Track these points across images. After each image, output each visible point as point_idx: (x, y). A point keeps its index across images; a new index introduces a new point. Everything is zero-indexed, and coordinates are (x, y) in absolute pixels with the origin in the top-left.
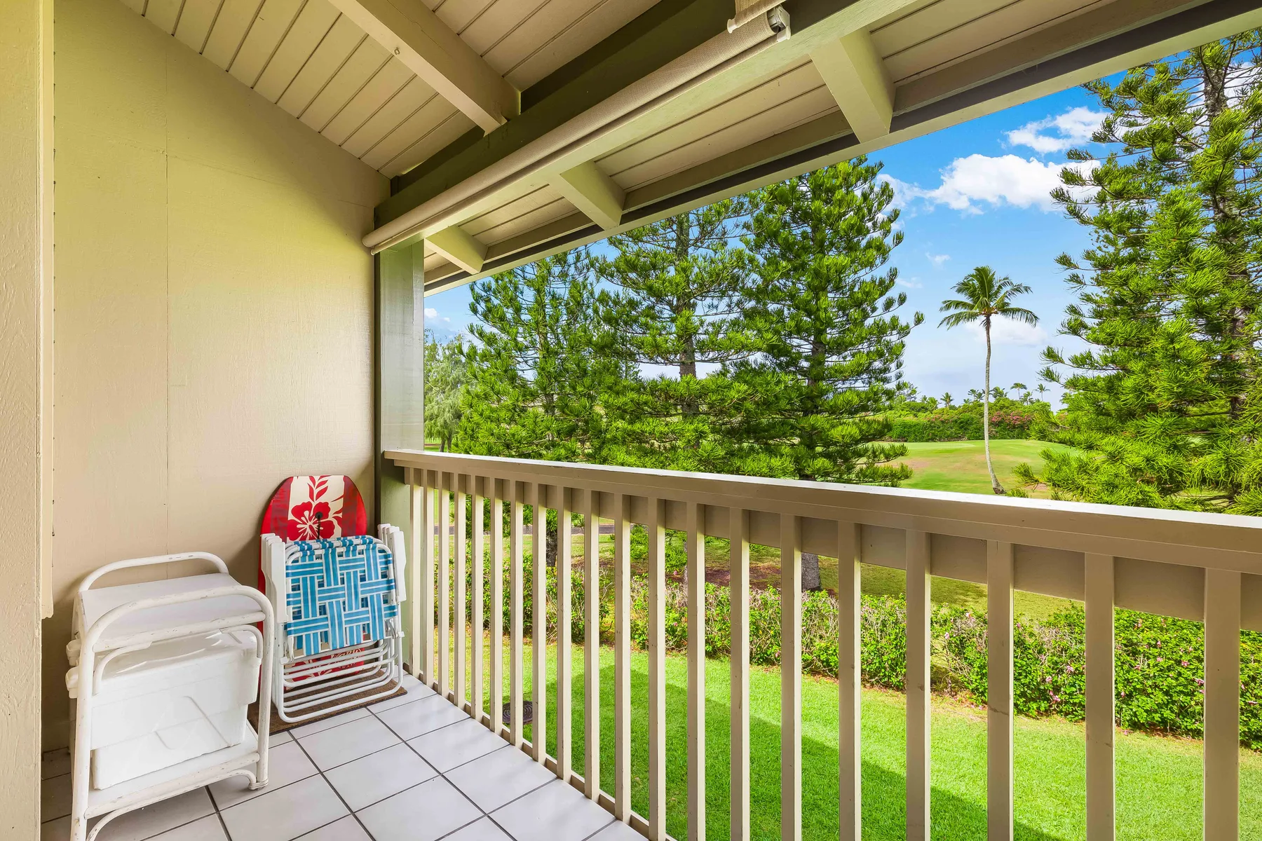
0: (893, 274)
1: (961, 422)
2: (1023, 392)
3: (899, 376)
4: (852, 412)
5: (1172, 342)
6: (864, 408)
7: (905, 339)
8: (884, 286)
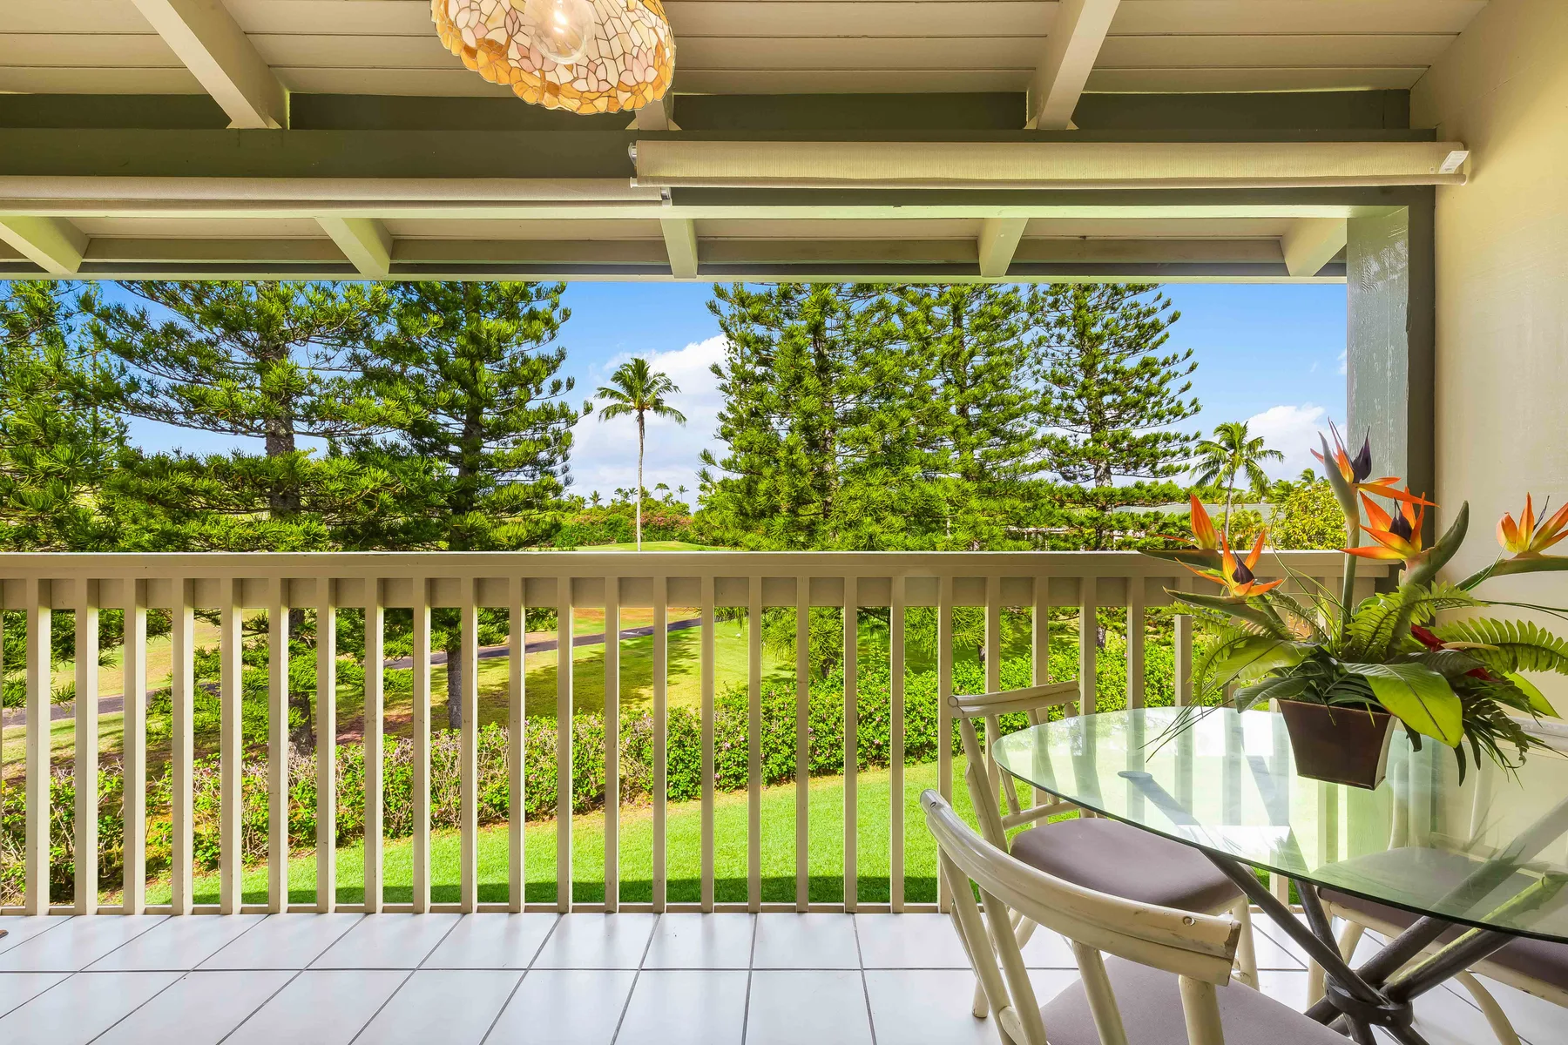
0: (562, 355)
1: (611, 524)
2: (666, 492)
3: (565, 470)
4: (513, 510)
5: (791, 454)
6: (529, 505)
7: (572, 429)
8: (551, 365)
